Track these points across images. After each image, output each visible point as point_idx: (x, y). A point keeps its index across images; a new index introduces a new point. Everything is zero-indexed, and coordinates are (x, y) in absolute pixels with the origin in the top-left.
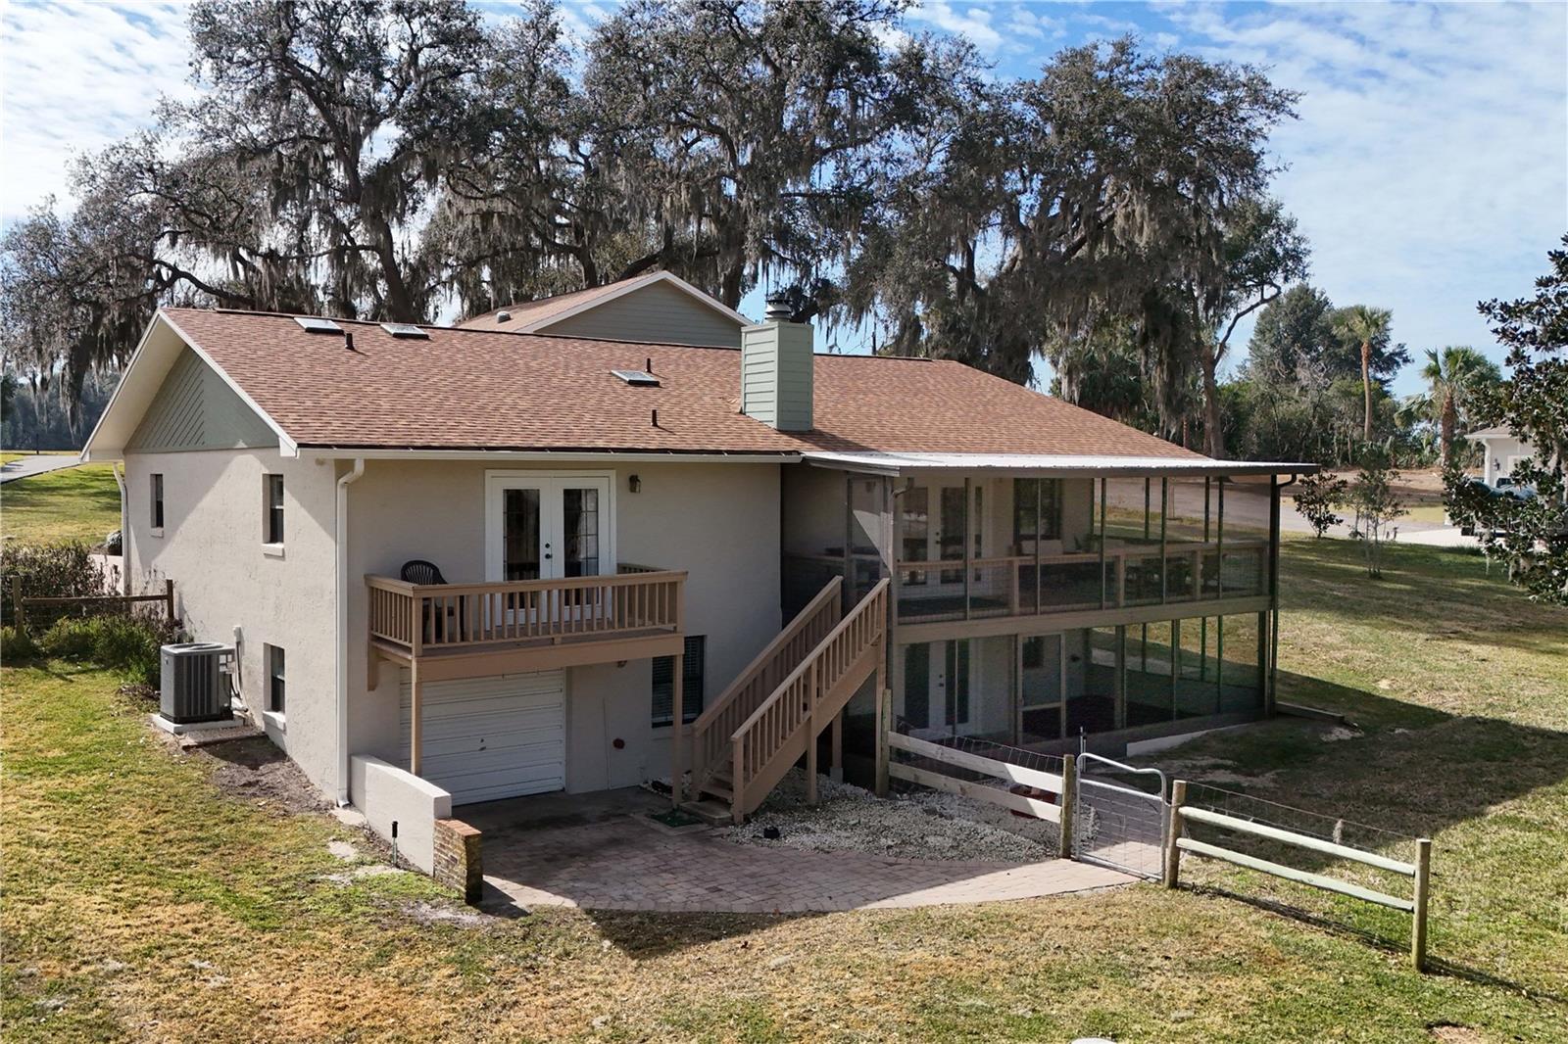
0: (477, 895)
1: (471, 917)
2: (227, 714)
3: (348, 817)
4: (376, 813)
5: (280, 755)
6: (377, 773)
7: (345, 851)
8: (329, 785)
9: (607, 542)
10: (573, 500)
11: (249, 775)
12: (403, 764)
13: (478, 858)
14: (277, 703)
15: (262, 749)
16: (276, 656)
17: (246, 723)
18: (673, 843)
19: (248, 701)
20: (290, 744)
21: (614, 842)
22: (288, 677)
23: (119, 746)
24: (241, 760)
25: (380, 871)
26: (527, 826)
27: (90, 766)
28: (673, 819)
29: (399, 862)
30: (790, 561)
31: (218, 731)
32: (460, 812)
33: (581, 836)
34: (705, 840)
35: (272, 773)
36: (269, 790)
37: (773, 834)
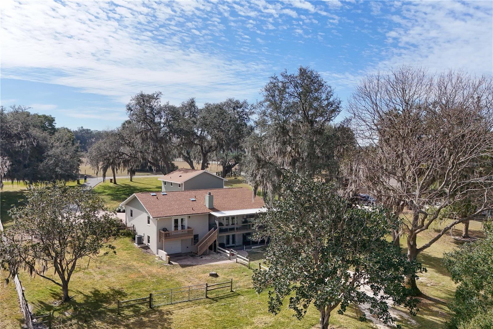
0: (169, 263)
1: (169, 265)
2: (143, 243)
3: (157, 255)
4: (160, 255)
5: (149, 248)
6: (160, 251)
7: (157, 259)
8: (155, 252)
9: (186, 223)
10: (182, 219)
11: (146, 251)
12: (163, 250)
13: (170, 260)
14: (149, 242)
15: (147, 248)
16: (149, 237)
17: (145, 244)
18: (191, 258)
19: (145, 242)
20: (150, 247)
21: (184, 258)
22: (150, 240)
23: (132, 247)
24: (145, 249)
25: (160, 261)
26: (176, 257)
27: (130, 250)
28: (192, 256)
29: (162, 260)
30: (210, 225)
31: (142, 246)
32: (168, 255)
33: (181, 258)
34: (194, 258)
35: (149, 250)
36: (149, 252)
37: (202, 258)
